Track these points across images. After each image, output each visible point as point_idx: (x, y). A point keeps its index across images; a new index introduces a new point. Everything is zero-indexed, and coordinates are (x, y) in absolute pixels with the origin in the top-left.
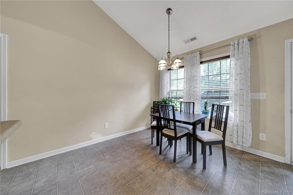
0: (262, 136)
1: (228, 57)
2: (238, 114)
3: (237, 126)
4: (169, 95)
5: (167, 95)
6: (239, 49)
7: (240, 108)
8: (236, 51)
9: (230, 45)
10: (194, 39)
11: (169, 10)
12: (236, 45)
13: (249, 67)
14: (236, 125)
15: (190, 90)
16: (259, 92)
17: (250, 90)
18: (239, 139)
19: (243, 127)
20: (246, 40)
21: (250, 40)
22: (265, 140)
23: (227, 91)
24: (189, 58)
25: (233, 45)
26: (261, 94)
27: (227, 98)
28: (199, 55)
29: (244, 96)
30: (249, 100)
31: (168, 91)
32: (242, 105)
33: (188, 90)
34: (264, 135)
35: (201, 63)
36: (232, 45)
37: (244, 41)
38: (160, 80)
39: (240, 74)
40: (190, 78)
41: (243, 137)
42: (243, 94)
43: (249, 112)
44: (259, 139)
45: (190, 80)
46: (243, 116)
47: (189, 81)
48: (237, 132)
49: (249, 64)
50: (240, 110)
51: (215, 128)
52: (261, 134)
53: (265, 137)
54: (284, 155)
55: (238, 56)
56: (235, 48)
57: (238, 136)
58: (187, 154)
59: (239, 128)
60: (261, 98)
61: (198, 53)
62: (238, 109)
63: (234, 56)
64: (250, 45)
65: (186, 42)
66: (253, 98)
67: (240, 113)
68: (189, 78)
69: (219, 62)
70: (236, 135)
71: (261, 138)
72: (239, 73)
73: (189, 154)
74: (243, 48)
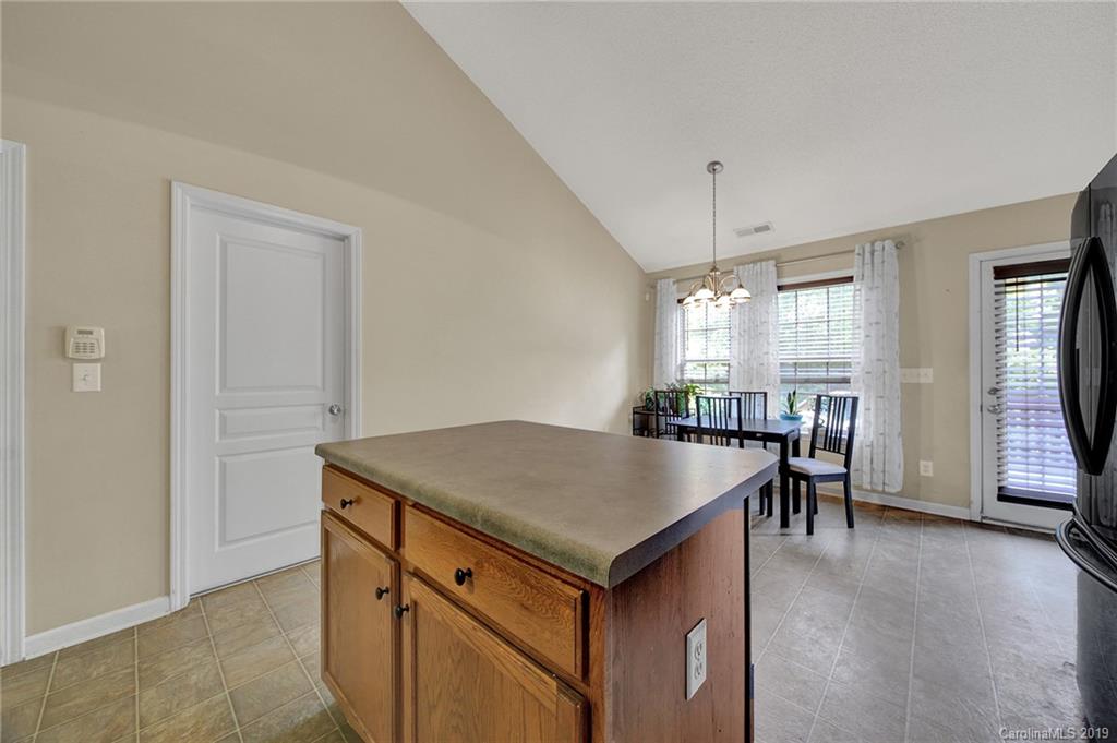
0: (926, 466)
1: (850, 279)
2: (872, 420)
3: (872, 446)
4: (682, 374)
5: (676, 372)
6: (876, 265)
7: (876, 403)
8: (868, 268)
9: (853, 251)
10: (766, 228)
11: (713, 167)
12: (868, 255)
13: (896, 309)
14: (869, 443)
15: (749, 359)
16: (918, 367)
17: (900, 360)
18: (875, 476)
19: (885, 448)
20: (889, 244)
21: (899, 245)
22: (930, 474)
23: (845, 365)
24: (746, 274)
25: (861, 252)
26: (922, 371)
27: (846, 381)
28: (774, 269)
29: (887, 375)
30: (898, 386)
31: (679, 363)
32: (882, 397)
33: (744, 360)
34: (930, 463)
35: (780, 288)
36: (859, 254)
37: (886, 248)
38: (657, 330)
39: (877, 323)
40: (749, 328)
41: (884, 472)
42: (885, 372)
43: (897, 412)
44: (919, 473)
45: (749, 334)
46: (885, 422)
47: (746, 337)
48: (872, 462)
49: (897, 300)
50: (877, 409)
51: (825, 449)
52: (922, 463)
53: (931, 469)
54: (969, 505)
55: (873, 280)
56: (866, 261)
57: (872, 470)
58: (762, 513)
59: (875, 451)
60: (922, 380)
61: (773, 262)
62: (872, 407)
63: (863, 279)
64: (898, 257)
65: (742, 233)
66: (905, 381)
67: (877, 416)
68: (746, 328)
69: (825, 290)
70: (869, 468)
71: (922, 473)
72: (875, 321)
73: (765, 514)
74: (883, 262)
